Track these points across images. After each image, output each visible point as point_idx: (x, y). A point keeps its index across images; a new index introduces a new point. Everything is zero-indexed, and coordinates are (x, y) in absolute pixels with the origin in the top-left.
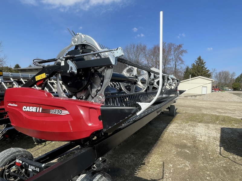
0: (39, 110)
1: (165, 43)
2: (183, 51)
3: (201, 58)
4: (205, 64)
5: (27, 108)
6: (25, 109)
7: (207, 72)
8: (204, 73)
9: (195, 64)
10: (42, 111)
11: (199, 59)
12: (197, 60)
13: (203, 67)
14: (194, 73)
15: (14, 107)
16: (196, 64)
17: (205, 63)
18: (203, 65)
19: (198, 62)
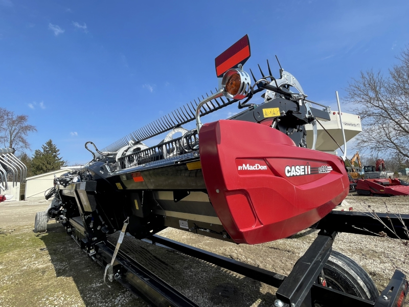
0: (308, 172)
2: (27, 128)
3: (53, 143)
4: (58, 153)
5: (291, 169)
6: (290, 173)
8: (56, 165)
9: (42, 151)
10: (311, 171)
11: (50, 144)
12: (45, 145)
13: (55, 156)
14: (41, 164)
15: (260, 172)
16: (44, 151)
17: (58, 151)
18: (54, 154)
19: (47, 148)
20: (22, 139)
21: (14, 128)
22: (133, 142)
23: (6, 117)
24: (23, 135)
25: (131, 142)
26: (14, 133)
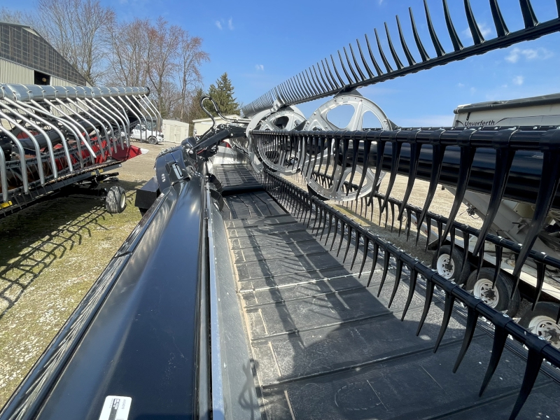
1: (165, 23)
2: (201, 55)
3: (228, 78)
4: (232, 91)
7: (235, 108)
8: (230, 107)
9: (217, 87)
11: (225, 78)
12: (220, 80)
13: (229, 96)
16: (219, 87)
17: (233, 88)
18: (229, 92)
19: (222, 84)
20: (195, 69)
21: (188, 53)
22: (279, 105)
23: (180, 39)
24: (196, 65)
25: (277, 103)
26: (188, 61)
